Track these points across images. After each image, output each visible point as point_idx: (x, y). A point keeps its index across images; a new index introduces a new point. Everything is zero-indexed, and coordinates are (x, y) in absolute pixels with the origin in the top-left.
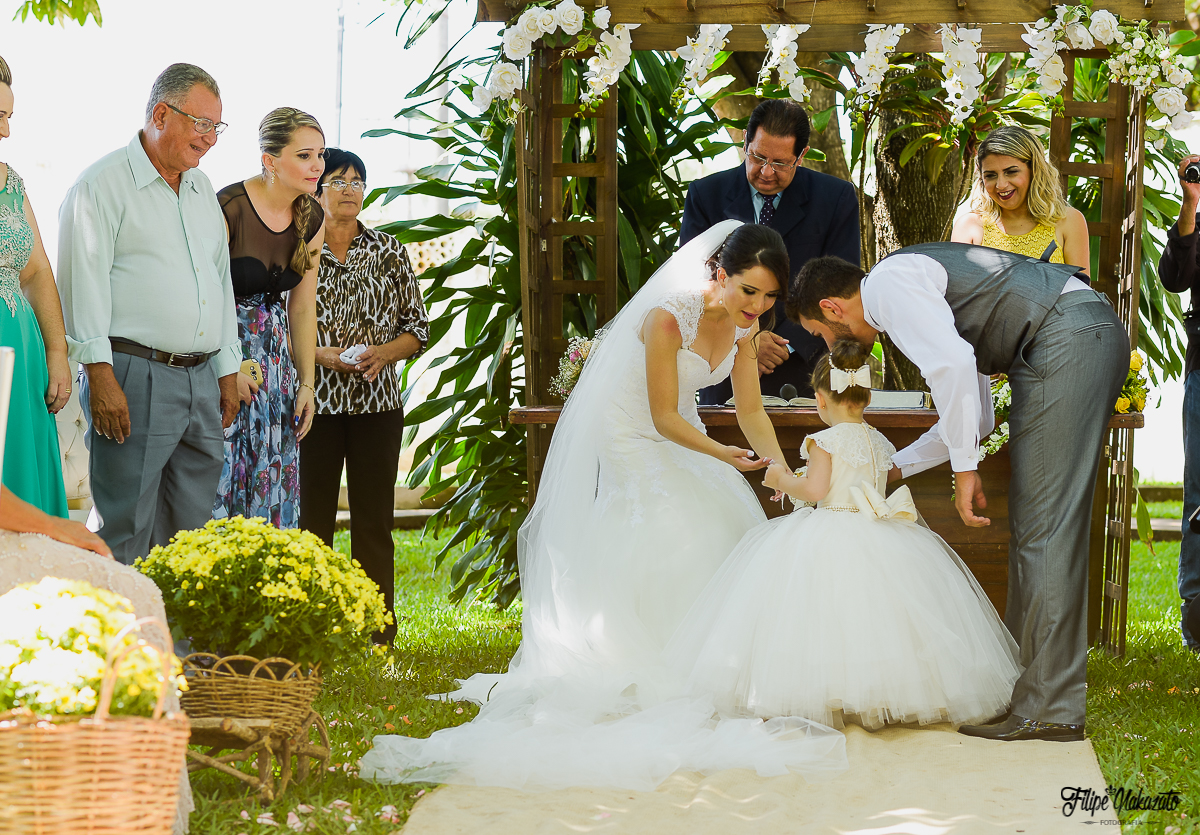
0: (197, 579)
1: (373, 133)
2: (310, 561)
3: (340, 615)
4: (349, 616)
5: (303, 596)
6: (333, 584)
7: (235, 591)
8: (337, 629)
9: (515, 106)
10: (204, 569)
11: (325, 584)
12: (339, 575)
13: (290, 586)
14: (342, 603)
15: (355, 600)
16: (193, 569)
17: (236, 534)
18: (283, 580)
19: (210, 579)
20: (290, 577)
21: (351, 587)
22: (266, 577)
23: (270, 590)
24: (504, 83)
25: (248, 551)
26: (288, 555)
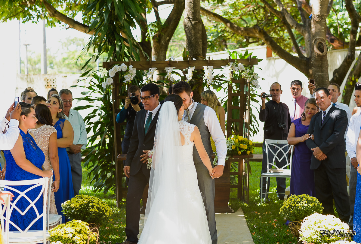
0: (77, 208)
1: (73, 86)
2: (98, 204)
3: (104, 214)
4: (106, 214)
5: (98, 211)
6: (103, 208)
7: (84, 210)
8: (104, 217)
9: (112, 87)
10: (78, 206)
11: (101, 208)
12: (104, 206)
13: (95, 209)
14: (105, 211)
15: (107, 211)
16: (76, 206)
17: (83, 199)
18: (94, 208)
19: (79, 208)
20: (95, 207)
21: (106, 208)
22: (90, 207)
23: (91, 210)
24: (109, 82)
25: (86, 202)
26: (94, 202)
